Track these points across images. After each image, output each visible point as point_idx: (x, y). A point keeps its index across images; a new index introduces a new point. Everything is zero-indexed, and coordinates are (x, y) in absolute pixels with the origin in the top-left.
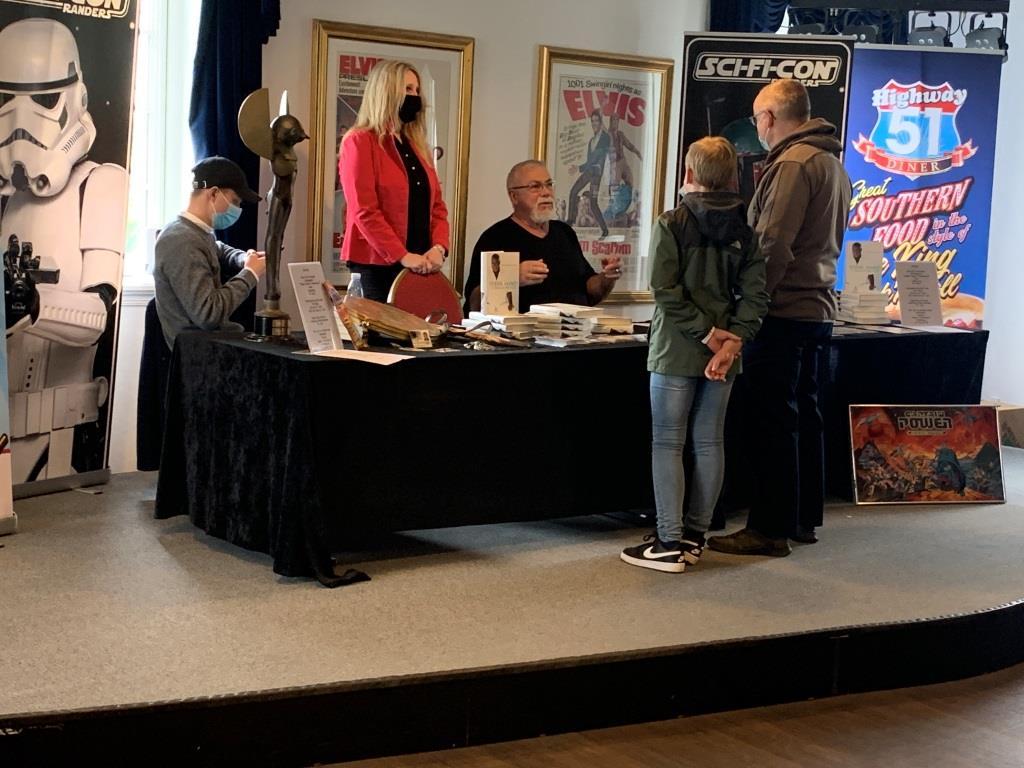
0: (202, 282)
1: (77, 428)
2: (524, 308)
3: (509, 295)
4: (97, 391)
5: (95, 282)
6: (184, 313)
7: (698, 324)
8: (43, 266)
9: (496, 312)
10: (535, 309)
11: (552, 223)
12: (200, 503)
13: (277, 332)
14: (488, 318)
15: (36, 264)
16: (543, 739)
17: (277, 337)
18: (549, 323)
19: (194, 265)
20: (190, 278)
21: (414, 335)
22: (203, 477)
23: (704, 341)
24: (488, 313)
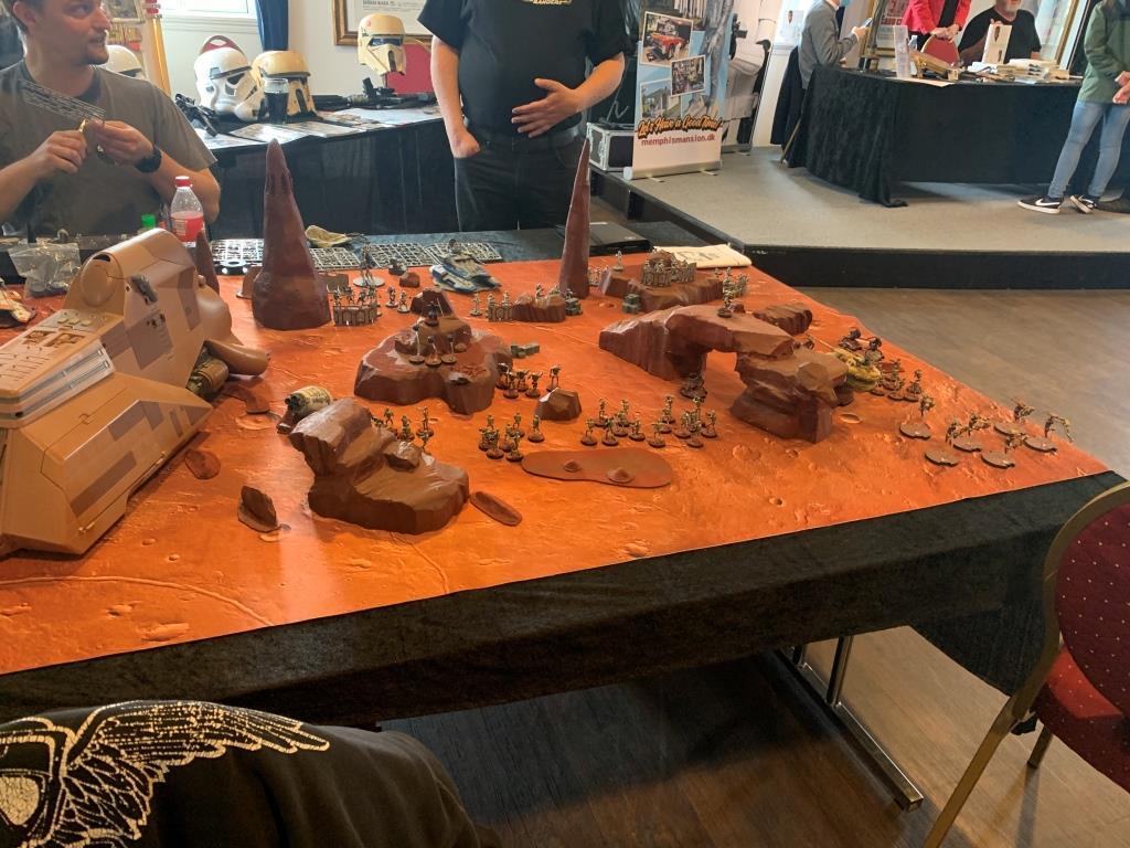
0: (830, 39)
1: (742, 120)
2: (1006, 61)
3: (1000, 52)
4: (753, 101)
5: (762, 39)
6: (816, 57)
7: (1115, 68)
8: (741, 28)
9: (991, 62)
10: (1013, 62)
11: (1019, 11)
12: (814, 162)
13: (871, 67)
14: (987, 65)
15: (738, 26)
16: (1009, 291)
17: (872, 70)
18: (1022, 70)
19: (827, 29)
20: (824, 36)
21: (950, 72)
22: (818, 148)
23: (1116, 80)
24: (986, 62)
